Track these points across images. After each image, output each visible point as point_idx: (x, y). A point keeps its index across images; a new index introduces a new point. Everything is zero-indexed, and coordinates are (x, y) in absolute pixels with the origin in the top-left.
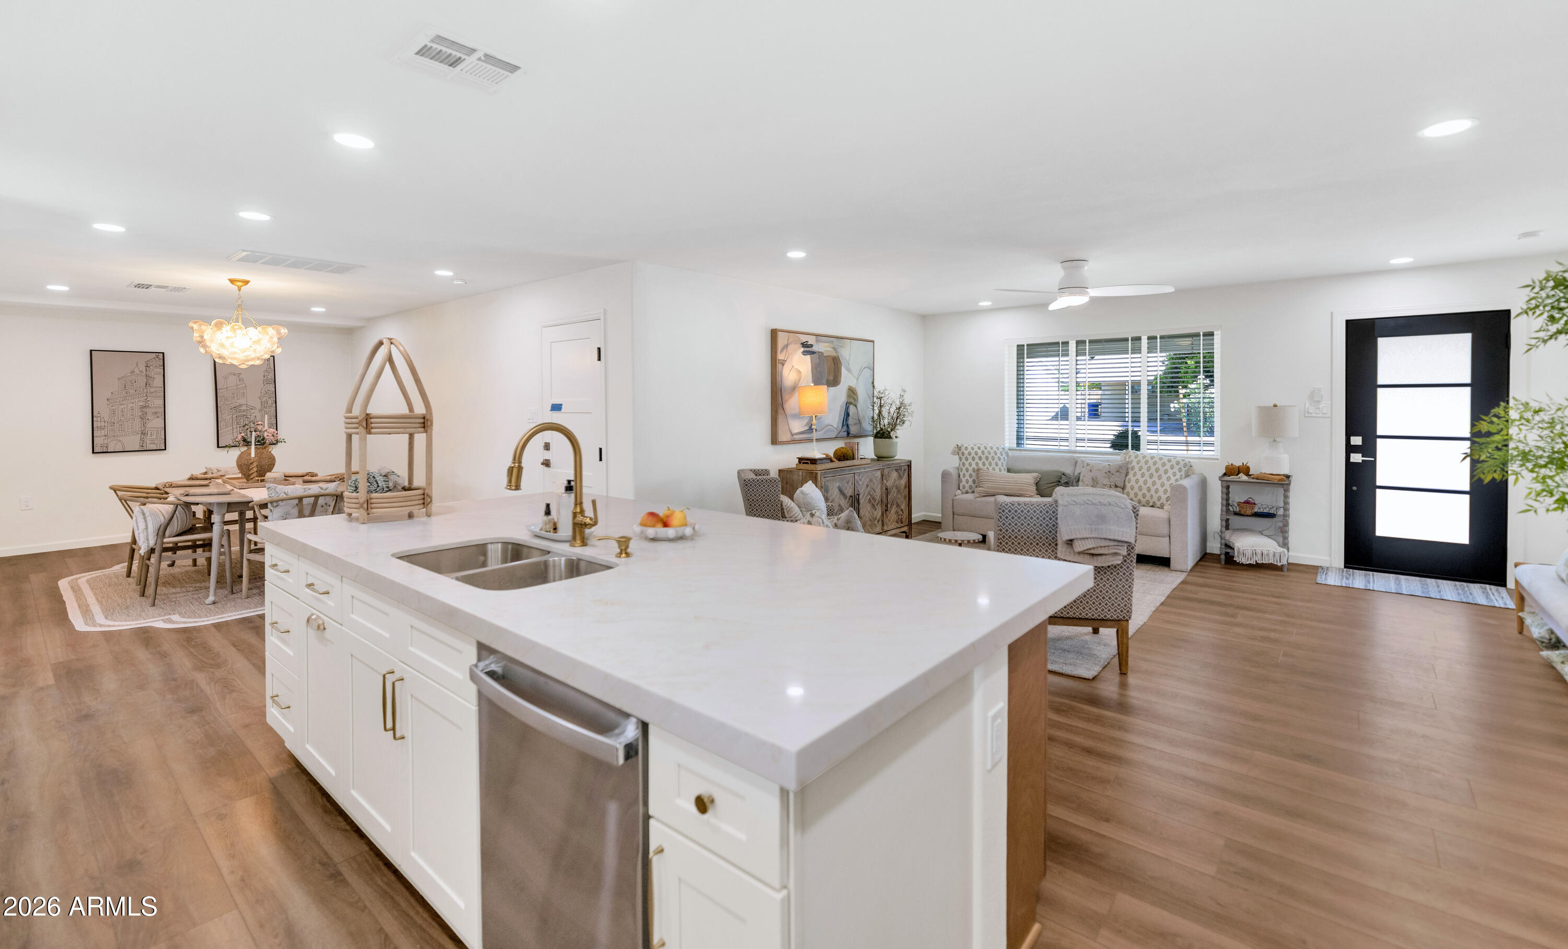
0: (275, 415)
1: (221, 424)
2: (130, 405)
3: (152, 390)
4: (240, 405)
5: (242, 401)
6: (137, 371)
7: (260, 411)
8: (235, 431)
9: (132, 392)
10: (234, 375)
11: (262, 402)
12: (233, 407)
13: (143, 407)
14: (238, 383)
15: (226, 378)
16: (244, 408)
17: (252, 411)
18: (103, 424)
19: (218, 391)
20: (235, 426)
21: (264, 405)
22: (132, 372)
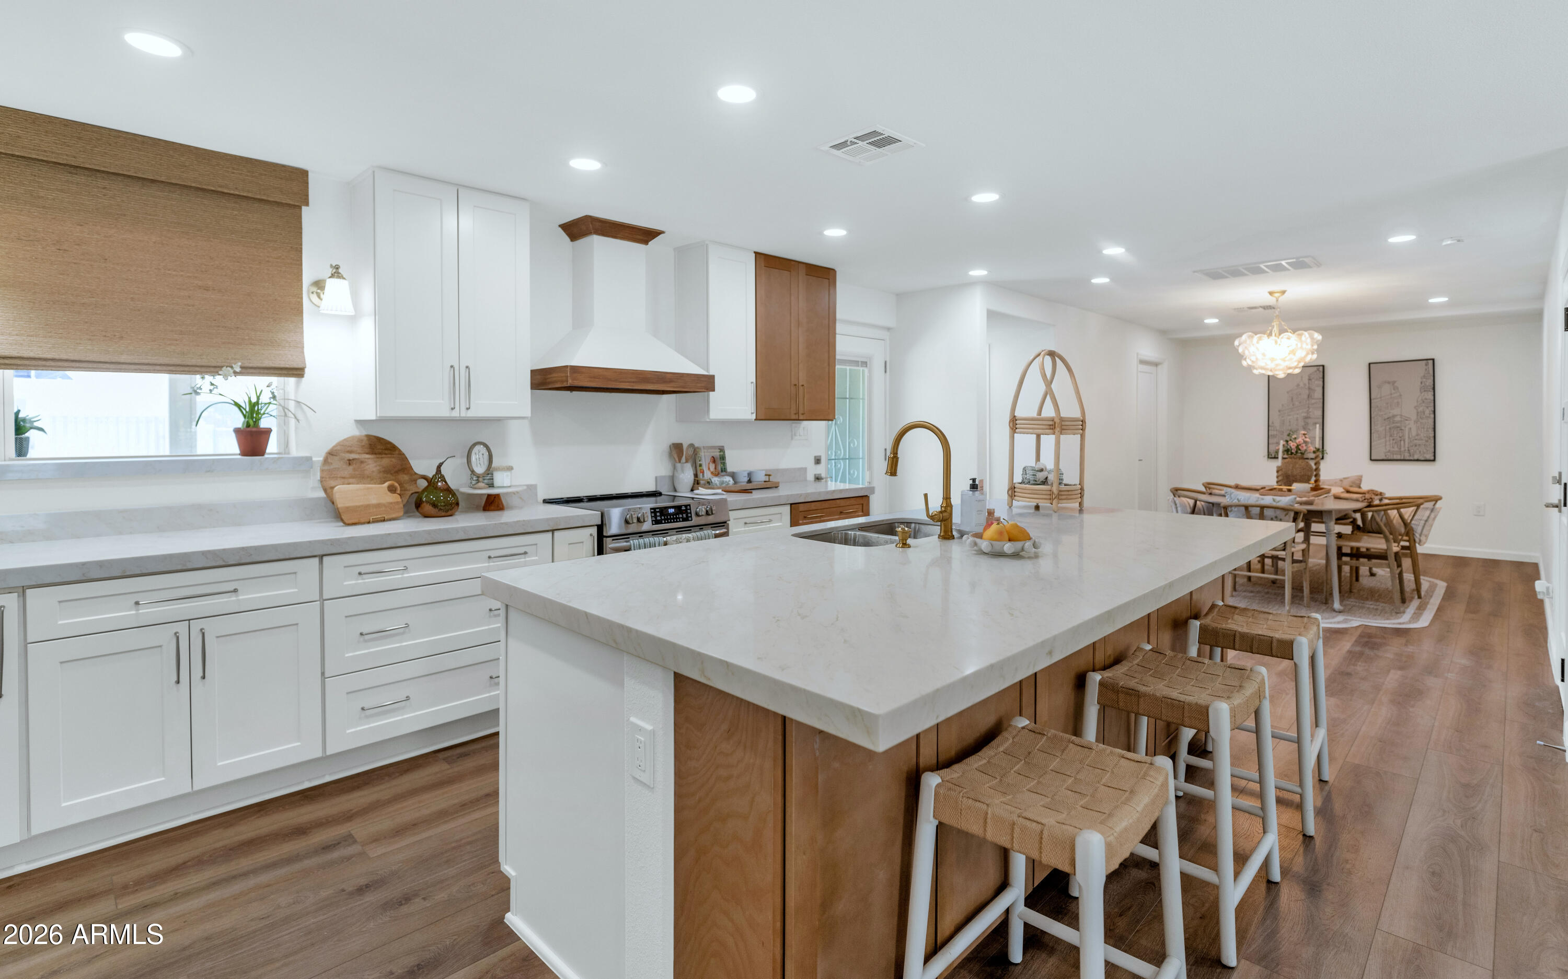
0: (1433, 427)
1: (1374, 436)
2: (1295, 416)
3: (1313, 401)
4: (1394, 416)
5: (1396, 411)
6: (1302, 385)
7: (1416, 422)
8: (1388, 443)
9: (1297, 403)
10: (1389, 383)
11: (1418, 413)
12: (1386, 417)
13: (1306, 418)
14: (1393, 391)
15: (1379, 387)
16: (1398, 419)
17: (1407, 422)
18: (1275, 433)
19: (1372, 401)
20: (1388, 439)
21: (1420, 415)
22: (1298, 385)
